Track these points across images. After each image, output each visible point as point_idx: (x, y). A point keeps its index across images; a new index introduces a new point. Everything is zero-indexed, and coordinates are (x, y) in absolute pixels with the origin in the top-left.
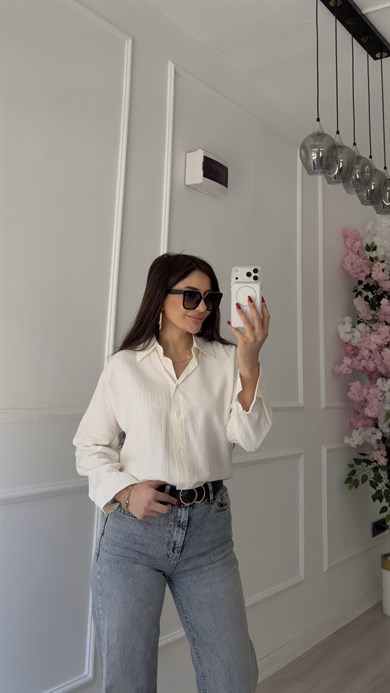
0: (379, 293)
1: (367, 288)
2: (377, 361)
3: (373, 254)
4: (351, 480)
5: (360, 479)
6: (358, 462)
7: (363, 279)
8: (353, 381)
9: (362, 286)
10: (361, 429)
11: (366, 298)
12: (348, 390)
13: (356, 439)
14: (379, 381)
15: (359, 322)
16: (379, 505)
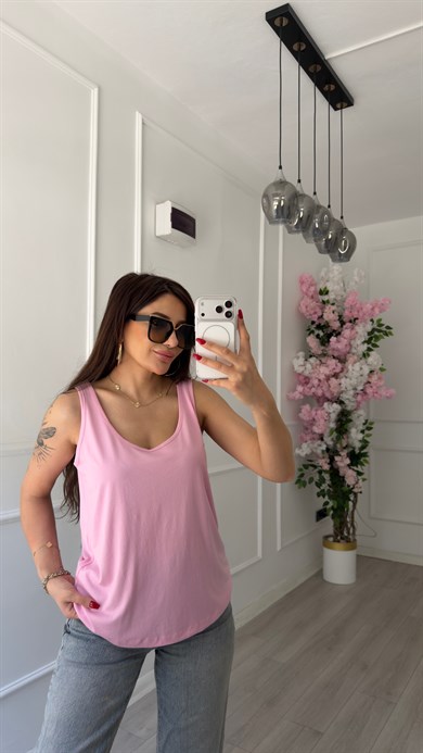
0: (329, 331)
1: (319, 327)
2: (325, 388)
3: (325, 298)
4: (300, 481)
5: (307, 480)
6: (306, 467)
7: (315, 319)
8: (304, 404)
9: (314, 326)
10: (309, 442)
11: (318, 336)
12: (300, 412)
13: (304, 450)
14: (326, 404)
15: (311, 356)
16: (322, 500)
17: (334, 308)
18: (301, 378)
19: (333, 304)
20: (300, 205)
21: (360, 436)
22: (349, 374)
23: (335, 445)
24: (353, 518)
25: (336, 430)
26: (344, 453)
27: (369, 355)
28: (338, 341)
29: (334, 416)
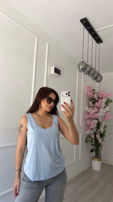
0: (95, 101)
2: (94, 116)
3: (94, 92)
4: (86, 141)
5: (88, 141)
6: (88, 137)
7: (91, 97)
8: (88, 120)
9: (91, 99)
10: (89, 130)
11: (92, 102)
12: (87, 122)
13: (88, 133)
14: (94, 120)
15: (90, 107)
16: (92, 147)
17: (97, 94)
18: (87, 113)
20: (88, 68)
21: (103, 129)
22: (100, 112)
23: (96, 132)
24: (100, 152)
26: (99, 134)
27: (106, 107)
28: (97, 103)
29: (96, 124)
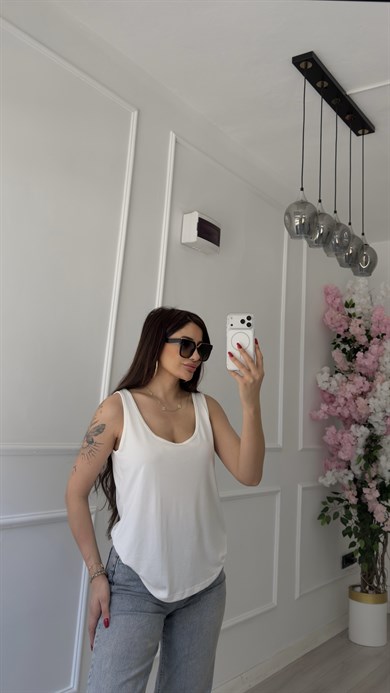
0: (356, 346)
1: (345, 341)
2: (352, 409)
3: (352, 311)
4: (324, 517)
5: (331, 516)
6: (330, 500)
7: (341, 333)
8: (329, 426)
9: (340, 340)
10: (334, 470)
11: (344, 351)
12: (325, 434)
13: (329, 479)
14: (353, 427)
15: (336, 372)
16: (348, 540)
17: (360, 322)
18: (326, 396)
19: (360, 318)
22: (378, 394)
23: (363, 475)
24: (383, 563)
25: (365, 457)
26: (373, 485)
28: (365, 357)
29: (362, 441)
